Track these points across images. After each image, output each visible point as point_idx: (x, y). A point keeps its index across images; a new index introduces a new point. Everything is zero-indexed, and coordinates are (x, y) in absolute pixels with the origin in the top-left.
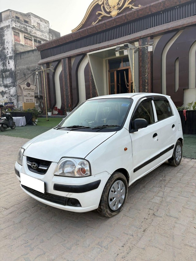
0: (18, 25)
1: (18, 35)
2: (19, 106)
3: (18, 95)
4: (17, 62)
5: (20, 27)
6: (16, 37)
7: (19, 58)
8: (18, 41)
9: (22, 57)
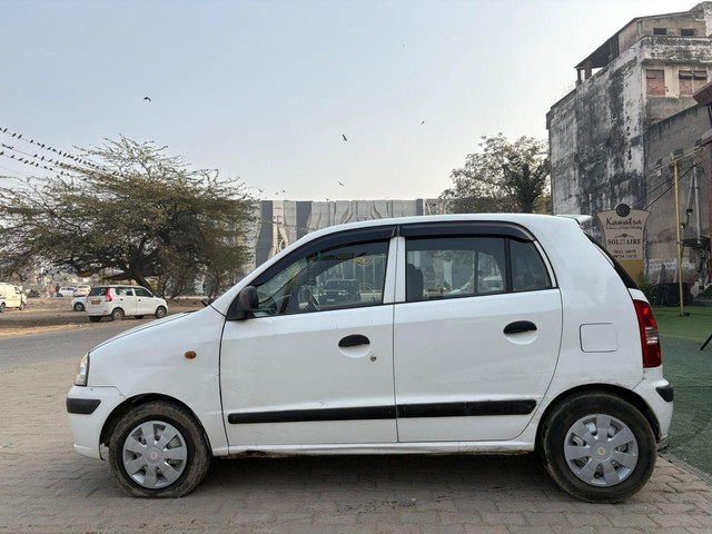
0: (661, 49)
1: (659, 76)
2: (650, 270)
3: (650, 239)
4: (651, 151)
5: (664, 53)
6: (654, 84)
7: (657, 137)
8: (658, 92)
9: (665, 133)
